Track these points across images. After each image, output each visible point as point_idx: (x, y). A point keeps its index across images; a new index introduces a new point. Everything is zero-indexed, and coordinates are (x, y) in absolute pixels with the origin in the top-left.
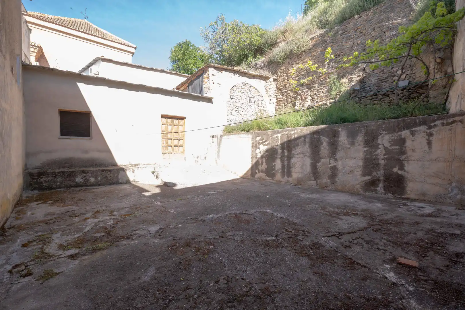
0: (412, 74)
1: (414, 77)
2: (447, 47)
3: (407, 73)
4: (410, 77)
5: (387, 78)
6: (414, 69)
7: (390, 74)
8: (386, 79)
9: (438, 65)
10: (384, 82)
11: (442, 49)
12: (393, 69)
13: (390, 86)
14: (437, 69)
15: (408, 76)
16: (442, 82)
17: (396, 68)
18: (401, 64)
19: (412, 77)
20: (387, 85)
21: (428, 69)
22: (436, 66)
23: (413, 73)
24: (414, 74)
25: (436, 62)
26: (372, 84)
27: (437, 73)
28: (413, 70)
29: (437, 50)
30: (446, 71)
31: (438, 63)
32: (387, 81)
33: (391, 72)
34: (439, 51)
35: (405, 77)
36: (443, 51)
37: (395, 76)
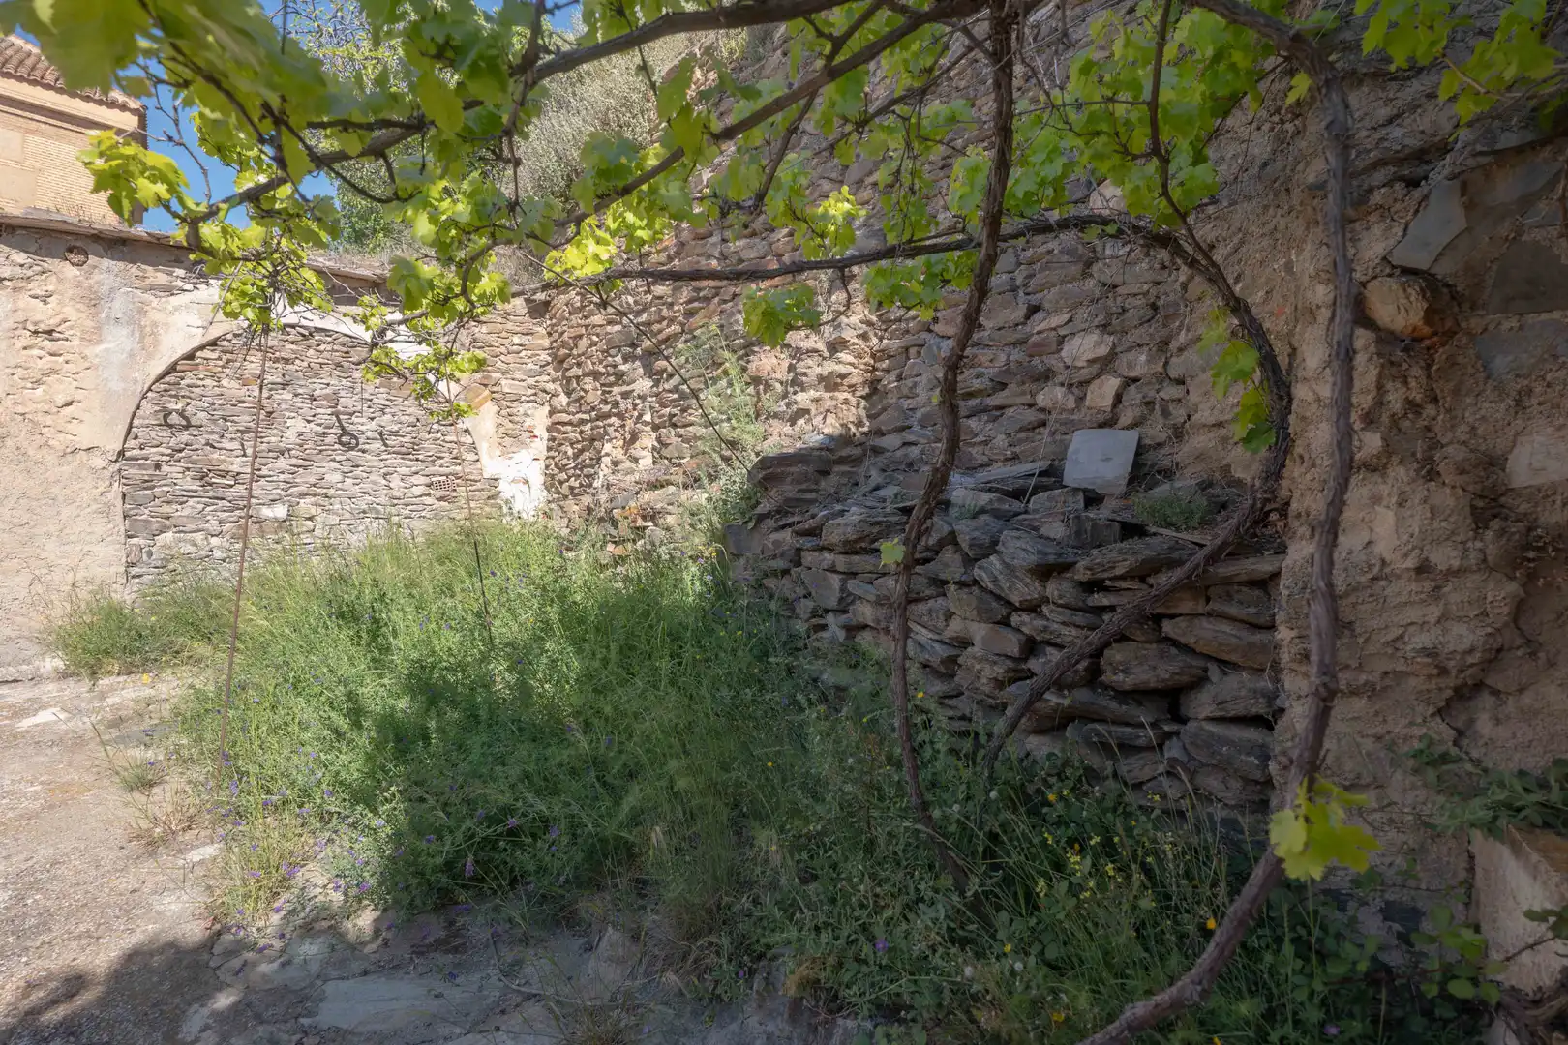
0: (1163, 378)
1: (1178, 414)
2: (1508, 140)
3: (1130, 366)
4: (1150, 404)
5: (1003, 386)
6: (1182, 337)
7: (1017, 355)
8: (995, 390)
9: (1392, 371)
10: (986, 410)
11: (1446, 166)
12: (1040, 324)
13: (1015, 457)
14: (1369, 420)
15: (1133, 395)
16: (1434, 612)
17: (1057, 311)
18: (1090, 283)
19: (1166, 413)
20: (1001, 441)
21: (1278, 379)
22: (1366, 371)
23: (1174, 373)
24: (1181, 382)
25: (1362, 317)
26: (919, 414)
27: (1375, 467)
28: (1174, 345)
29: (1376, 165)
30: (1494, 462)
31: (1386, 338)
32: (1001, 408)
33: (1022, 342)
34: (1413, 183)
35: (1118, 399)
36: (1464, 184)
37: (1046, 376)
